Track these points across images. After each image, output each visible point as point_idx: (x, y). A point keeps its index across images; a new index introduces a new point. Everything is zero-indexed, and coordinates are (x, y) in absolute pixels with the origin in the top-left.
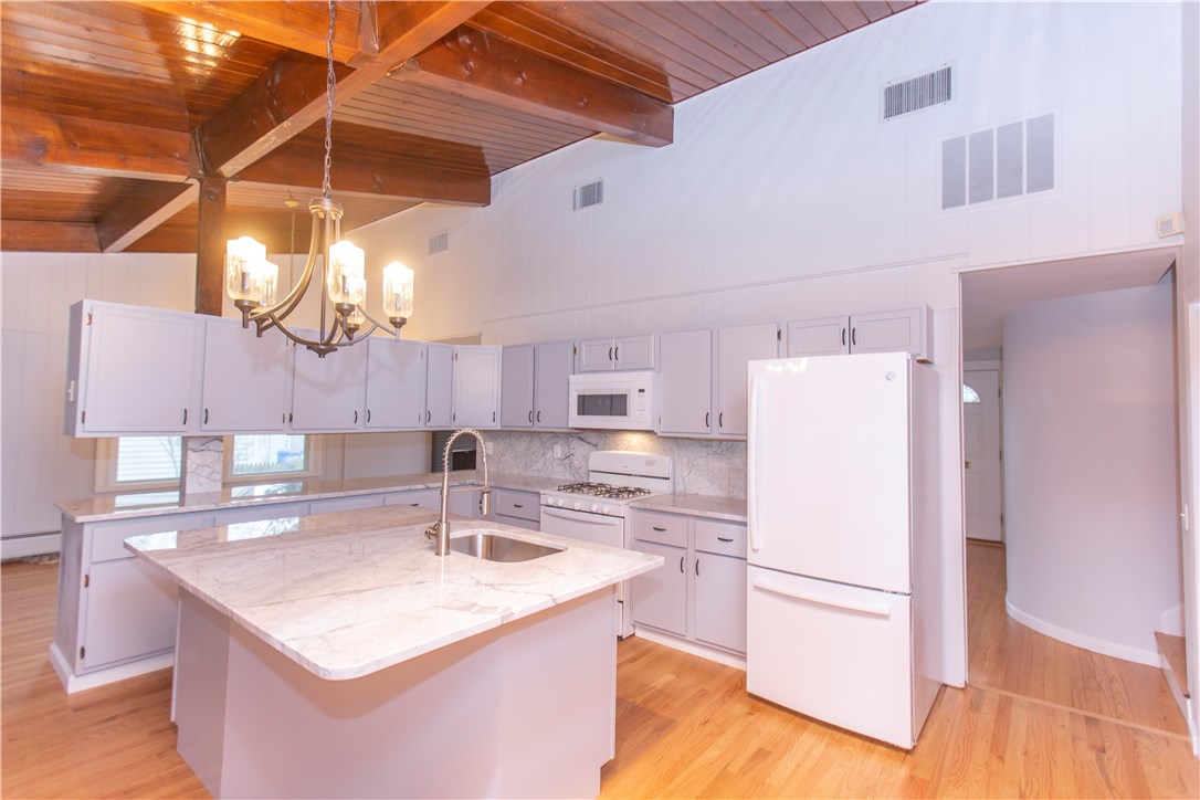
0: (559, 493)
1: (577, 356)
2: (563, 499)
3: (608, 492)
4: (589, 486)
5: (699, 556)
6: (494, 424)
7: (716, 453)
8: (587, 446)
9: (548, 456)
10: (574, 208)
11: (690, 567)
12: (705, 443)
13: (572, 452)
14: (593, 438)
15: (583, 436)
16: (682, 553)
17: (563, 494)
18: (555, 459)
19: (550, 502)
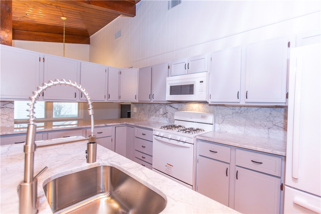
0: (161, 130)
1: (170, 70)
2: (163, 132)
3: (183, 130)
4: (175, 127)
5: (238, 169)
6: (136, 100)
7: (238, 112)
8: (174, 109)
9: (157, 113)
10: (169, 9)
11: (232, 174)
12: (232, 108)
13: (167, 111)
14: (176, 105)
15: (172, 105)
16: (228, 166)
17: (163, 130)
18: (160, 114)
19: (157, 133)
